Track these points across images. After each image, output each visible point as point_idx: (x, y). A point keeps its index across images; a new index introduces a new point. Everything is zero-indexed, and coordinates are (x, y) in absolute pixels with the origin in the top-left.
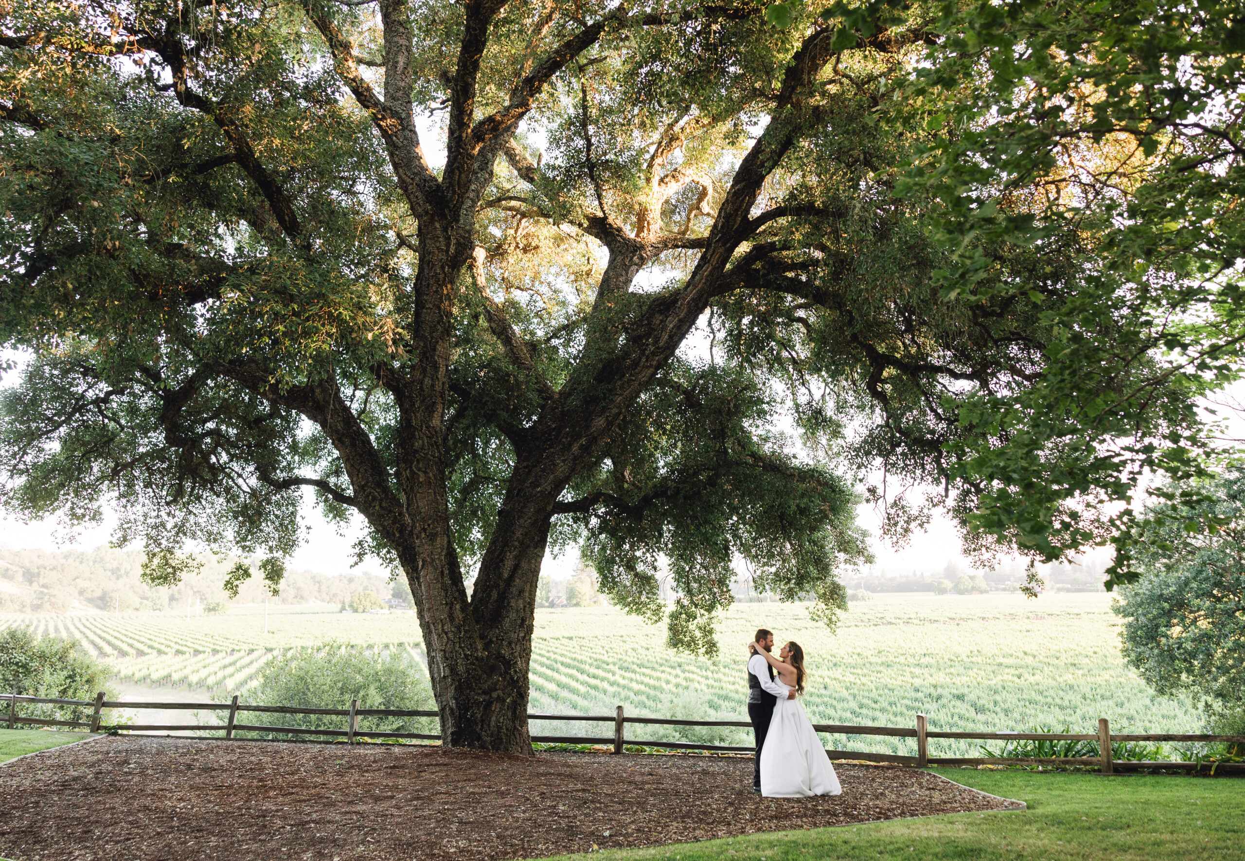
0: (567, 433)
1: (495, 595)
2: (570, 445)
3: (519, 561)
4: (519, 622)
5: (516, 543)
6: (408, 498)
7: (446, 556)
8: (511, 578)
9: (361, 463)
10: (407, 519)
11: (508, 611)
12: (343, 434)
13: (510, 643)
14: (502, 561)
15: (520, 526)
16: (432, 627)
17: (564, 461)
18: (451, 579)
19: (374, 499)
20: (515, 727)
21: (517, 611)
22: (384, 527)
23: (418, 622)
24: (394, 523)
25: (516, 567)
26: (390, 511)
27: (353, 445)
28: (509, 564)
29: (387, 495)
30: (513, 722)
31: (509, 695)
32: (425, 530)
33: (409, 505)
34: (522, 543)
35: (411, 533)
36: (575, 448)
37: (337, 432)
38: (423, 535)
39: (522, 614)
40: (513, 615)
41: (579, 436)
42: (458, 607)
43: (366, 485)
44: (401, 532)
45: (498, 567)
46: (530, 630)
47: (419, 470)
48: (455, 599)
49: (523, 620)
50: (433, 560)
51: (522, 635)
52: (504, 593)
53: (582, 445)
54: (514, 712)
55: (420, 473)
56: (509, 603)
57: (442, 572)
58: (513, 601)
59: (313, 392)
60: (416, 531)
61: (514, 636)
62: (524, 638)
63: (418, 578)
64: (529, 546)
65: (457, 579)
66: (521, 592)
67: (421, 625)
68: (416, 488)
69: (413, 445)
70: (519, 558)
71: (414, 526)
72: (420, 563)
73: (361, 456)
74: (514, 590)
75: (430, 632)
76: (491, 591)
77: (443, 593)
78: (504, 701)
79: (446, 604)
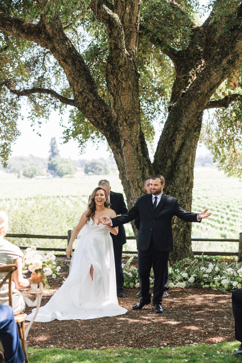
0: (219, 53)
1: (169, 163)
2: (221, 60)
3: (185, 140)
4: (185, 180)
5: (183, 129)
6: (114, 99)
7: (139, 137)
8: (179, 152)
9: (79, 76)
10: (114, 114)
11: (178, 173)
12: (67, 57)
13: (180, 194)
14: (174, 140)
15: (186, 117)
16: (131, 184)
17: (216, 72)
18: (142, 152)
19: (89, 100)
20: (185, 247)
21: (184, 173)
22: (95, 119)
23: (120, 181)
24: (102, 116)
25: (183, 144)
26: (99, 109)
27: (74, 64)
28: (178, 142)
29: (97, 98)
30: (184, 243)
31: (182, 227)
32: (126, 120)
33: (115, 104)
34: (187, 129)
35: (116, 123)
36: (224, 62)
37: (62, 55)
38: (125, 124)
39: (187, 175)
40: (181, 176)
41: (227, 54)
42: (147, 171)
43: (83, 91)
44: (108, 122)
45: (172, 145)
46: (191, 186)
47: (123, 79)
48: (145, 165)
49: (188, 179)
50: (131, 140)
51: (187, 188)
52: (175, 161)
53: (229, 60)
54: (184, 237)
55: (123, 82)
56: (178, 168)
57: (137, 148)
58: (181, 166)
59: (45, 28)
60: (120, 122)
61: (182, 189)
62: (189, 190)
63: (121, 153)
64: (191, 131)
65: (145, 152)
66: (186, 160)
67: (122, 183)
68: (120, 92)
69: (118, 62)
70: (184, 139)
71: (118, 118)
72: (123, 143)
73: (79, 71)
74: (182, 159)
75: (130, 187)
76: (167, 160)
77: (138, 162)
78: (179, 230)
79: (140, 169)
